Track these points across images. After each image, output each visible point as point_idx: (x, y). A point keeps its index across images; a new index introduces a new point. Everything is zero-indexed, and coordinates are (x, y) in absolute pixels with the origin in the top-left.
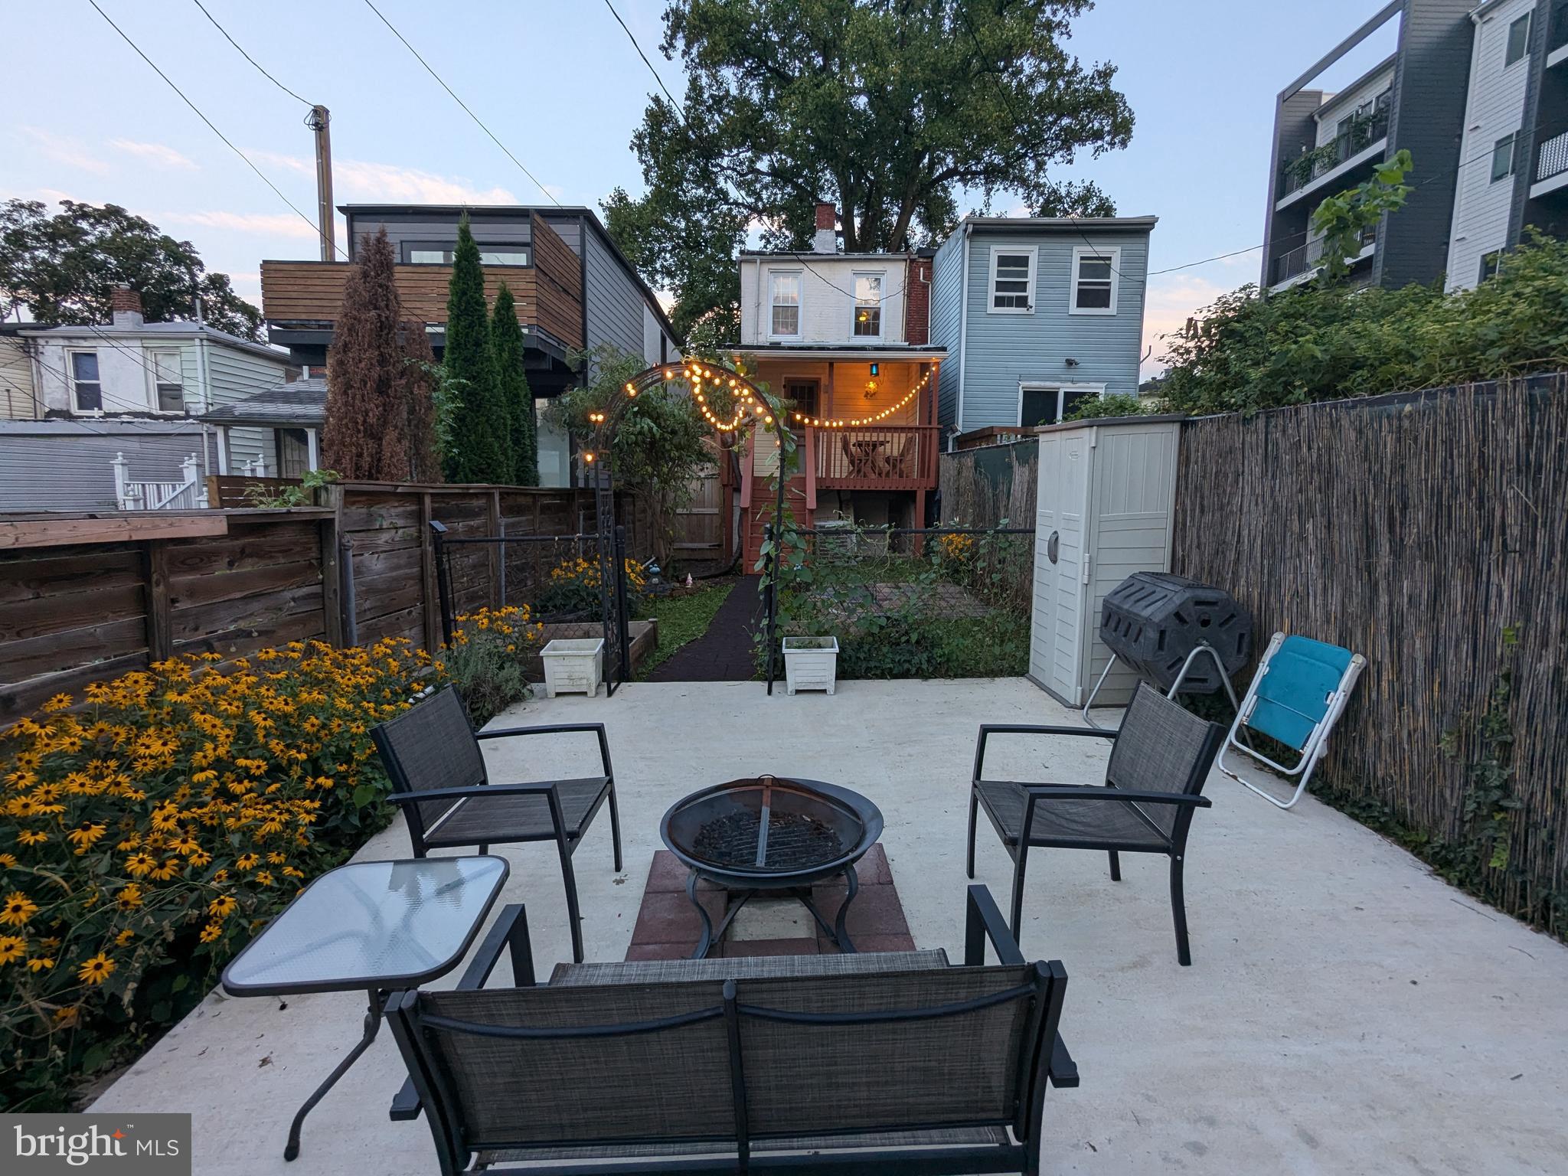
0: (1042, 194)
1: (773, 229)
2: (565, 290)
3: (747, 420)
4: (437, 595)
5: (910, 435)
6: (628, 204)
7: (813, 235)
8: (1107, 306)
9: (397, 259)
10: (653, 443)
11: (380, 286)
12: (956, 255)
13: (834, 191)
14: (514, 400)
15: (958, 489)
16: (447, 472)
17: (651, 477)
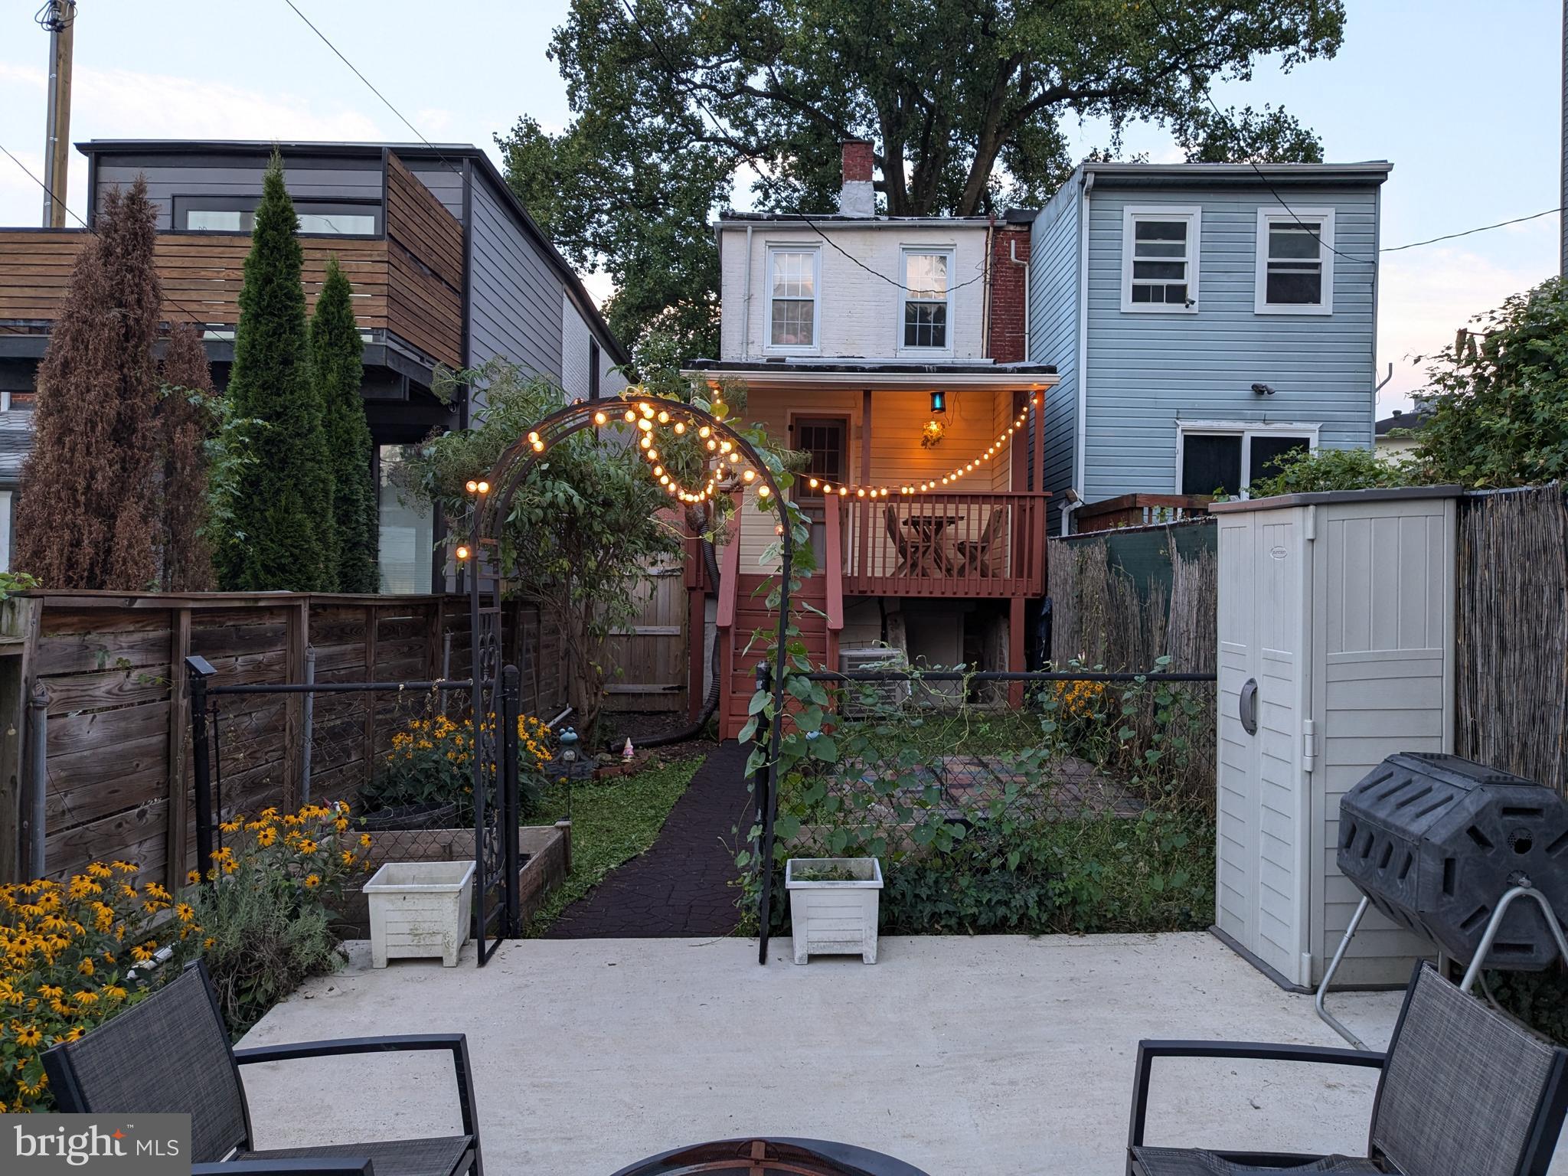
0: (1204, 125)
1: (773, 178)
2: (435, 274)
3: (728, 483)
4: (192, 782)
5: (997, 507)
6: (542, 141)
7: (838, 188)
8: (1318, 301)
9: (163, 223)
10: (572, 522)
11: (130, 270)
12: (1069, 221)
13: (871, 121)
14: (343, 449)
15: (1080, 597)
16: (224, 570)
17: (568, 575)
